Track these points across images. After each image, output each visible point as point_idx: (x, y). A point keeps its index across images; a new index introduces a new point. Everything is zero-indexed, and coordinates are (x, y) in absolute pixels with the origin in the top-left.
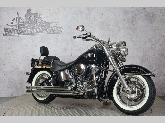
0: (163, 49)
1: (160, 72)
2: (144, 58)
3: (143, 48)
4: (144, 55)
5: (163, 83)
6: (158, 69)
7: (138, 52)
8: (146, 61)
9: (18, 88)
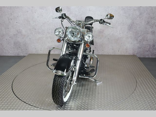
0: (149, 17)
1: (144, 38)
2: (132, 25)
3: (132, 16)
4: (132, 22)
5: (145, 47)
6: (143, 35)
7: (127, 20)
8: (133, 28)
9: (22, 49)
